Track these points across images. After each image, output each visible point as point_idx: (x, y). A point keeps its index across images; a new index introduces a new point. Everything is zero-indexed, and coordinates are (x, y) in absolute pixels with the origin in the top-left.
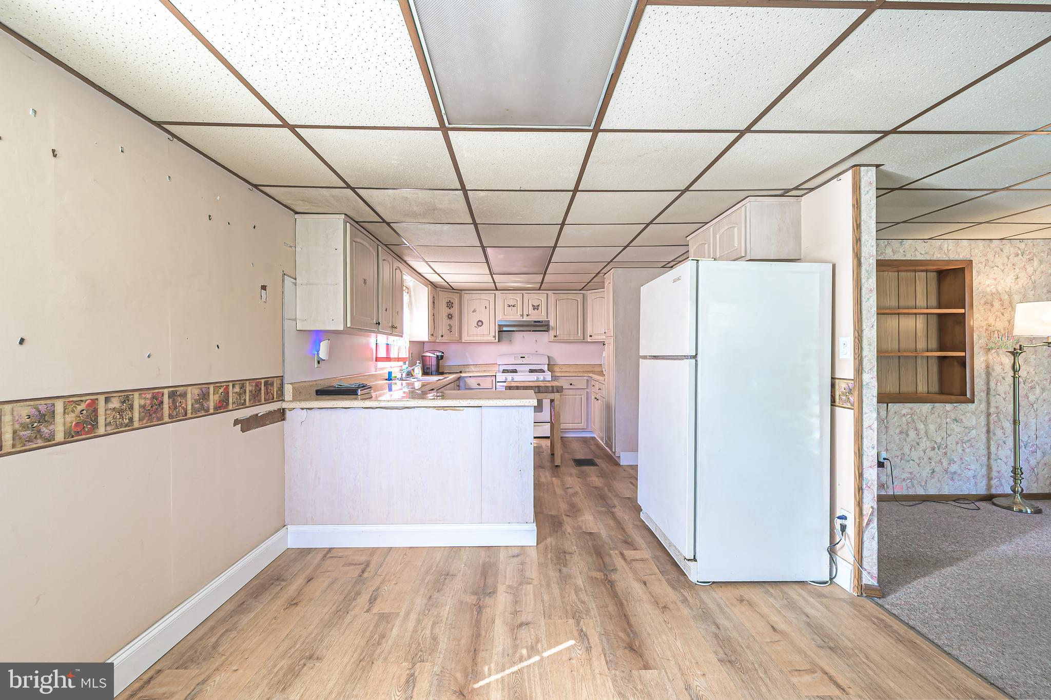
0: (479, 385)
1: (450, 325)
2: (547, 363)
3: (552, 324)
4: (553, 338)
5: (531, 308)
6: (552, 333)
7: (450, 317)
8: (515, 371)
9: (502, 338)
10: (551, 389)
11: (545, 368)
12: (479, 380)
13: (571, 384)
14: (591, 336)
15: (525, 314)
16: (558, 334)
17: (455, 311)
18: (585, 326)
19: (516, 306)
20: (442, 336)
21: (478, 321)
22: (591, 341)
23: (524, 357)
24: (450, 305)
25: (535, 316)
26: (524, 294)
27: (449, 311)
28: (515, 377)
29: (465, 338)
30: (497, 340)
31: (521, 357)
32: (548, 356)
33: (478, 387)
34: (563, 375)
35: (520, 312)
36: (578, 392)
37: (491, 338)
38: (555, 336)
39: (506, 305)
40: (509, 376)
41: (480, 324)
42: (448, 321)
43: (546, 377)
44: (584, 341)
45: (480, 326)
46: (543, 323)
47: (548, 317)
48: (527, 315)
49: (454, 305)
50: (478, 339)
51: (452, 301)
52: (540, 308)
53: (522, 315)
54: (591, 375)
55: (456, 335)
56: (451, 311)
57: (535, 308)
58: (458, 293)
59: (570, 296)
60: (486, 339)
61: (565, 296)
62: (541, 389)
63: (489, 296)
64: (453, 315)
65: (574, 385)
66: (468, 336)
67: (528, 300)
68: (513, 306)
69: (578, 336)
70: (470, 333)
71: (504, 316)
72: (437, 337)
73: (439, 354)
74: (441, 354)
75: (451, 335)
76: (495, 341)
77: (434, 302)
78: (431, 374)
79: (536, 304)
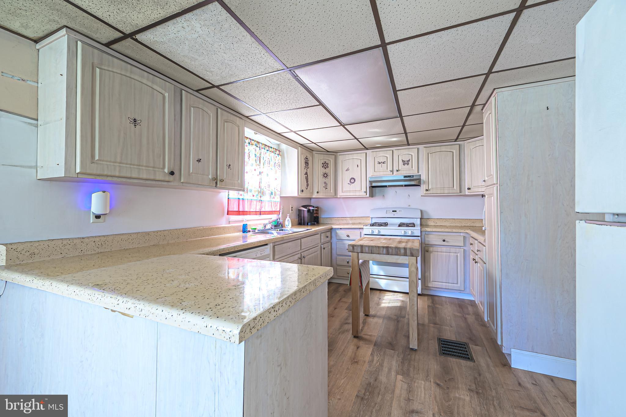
0: (348, 236)
1: (325, 183)
2: (420, 216)
3: (423, 178)
4: (425, 192)
5: (401, 163)
6: (423, 187)
7: (325, 175)
8: (386, 224)
9: (376, 193)
10: (402, 251)
11: (418, 222)
12: (348, 232)
13: (444, 241)
14: (469, 189)
15: (395, 169)
16: (430, 188)
17: (330, 170)
18: (463, 178)
19: (386, 162)
20: (318, 192)
21: (353, 179)
22: (469, 194)
23: (396, 211)
24: (325, 165)
25: (406, 171)
26: (395, 151)
27: (324, 171)
29: (340, 194)
30: (368, 195)
31: (393, 211)
32: (421, 211)
33: (347, 238)
34: (434, 230)
35: (390, 168)
36: (453, 250)
37: (362, 194)
38: (427, 190)
39: (376, 163)
40: (376, 230)
41: (352, 181)
42: (324, 180)
43: (415, 231)
44: (460, 194)
45: (353, 183)
46: (414, 178)
47: (420, 172)
48: (397, 171)
49: (329, 165)
50: (351, 194)
51: (327, 162)
52: (410, 163)
53: (392, 171)
54: (468, 231)
55: (332, 191)
56: (327, 171)
57: (406, 163)
58: (333, 155)
59: (443, 149)
60: (358, 194)
61: (438, 149)
62: (390, 250)
63: (360, 155)
64: (329, 174)
65: (448, 242)
66: (342, 192)
67: (399, 156)
68: (383, 163)
69: (454, 189)
70: (344, 190)
71: (375, 172)
72: (312, 193)
73: (311, 208)
74: (313, 208)
75: (327, 192)
76: (366, 196)
77: (307, 163)
78: (304, 225)
79: (406, 159)
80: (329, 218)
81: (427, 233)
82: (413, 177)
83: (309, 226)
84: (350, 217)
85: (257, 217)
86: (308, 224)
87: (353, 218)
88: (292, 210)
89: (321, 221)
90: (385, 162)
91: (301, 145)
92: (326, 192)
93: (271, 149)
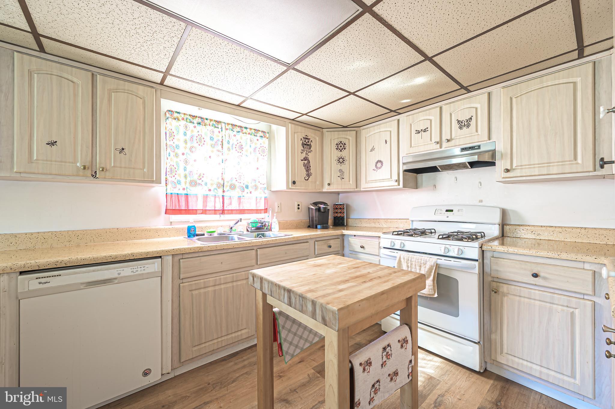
0: (362, 247)
1: (341, 171)
2: (500, 221)
4: (504, 174)
5: (455, 126)
6: (501, 164)
7: (341, 160)
9: (422, 182)
11: (495, 231)
12: (363, 242)
13: (535, 275)
15: (444, 138)
17: (349, 153)
18: (603, 137)
19: (429, 129)
20: (329, 184)
21: (380, 162)
23: (452, 211)
24: (341, 146)
25: (464, 140)
26: (444, 108)
27: (339, 154)
28: (406, 243)
29: (364, 186)
30: (401, 186)
31: (447, 211)
33: (362, 250)
35: (435, 138)
37: (393, 184)
38: (508, 171)
39: (414, 132)
41: (379, 165)
42: (339, 167)
43: (467, 250)
45: (380, 168)
46: (482, 150)
47: (494, 137)
48: (448, 141)
49: (347, 146)
50: (378, 185)
51: (344, 141)
52: (473, 123)
53: (439, 143)
55: (351, 182)
56: (344, 154)
57: (463, 124)
58: (354, 130)
60: (387, 184)
63: (390, 125)
64: (346, 158)
65: (545, 278)
66: (366, 183)
67: (451, 114)
68: (425, 131)
70: (368, 179)
71: (411, 148)
72: (322, 186)
73: (322, 206)
74: (324, 206)
75: (343, 183)
76: (398, 187)
77: (306, 144)
78: (313, 228)
79: (464, 117)
80: (358, 220)
81: (496, 255)
82: (479, 147)
83: (319, 230)
84: (384, 219)
85: (217, 217)
86: (316, 228)
87: (388, 220)
88: (299, 208)
89: (350, 222)
90: (427, 128)
91: (293, 120)
92: (342, 184)
93: (245, 130)
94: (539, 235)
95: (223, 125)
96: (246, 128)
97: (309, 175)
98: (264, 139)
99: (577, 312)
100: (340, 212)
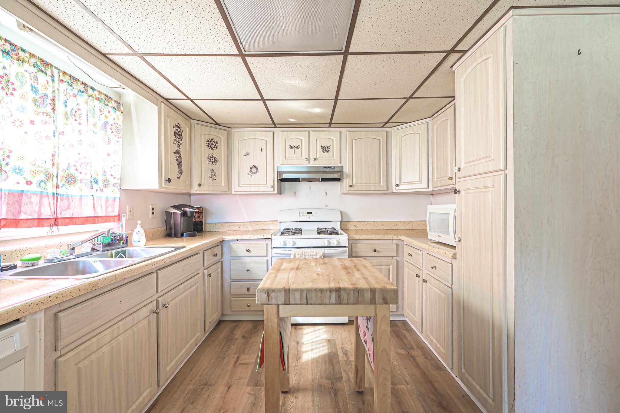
0: (248, 251)
1: (212, 171)
2: (340, 219)
3: (346, 170)
4: (348, 188)
5: (319, 149)
6: (346, 182)
7: (213, 160)
8: (299, 231)
9: (285, 189)
10: (368, 295)
11: (338, 227)
12: (248, 245)
13: (375, 251)
14: (397, 185)
15: (312, 158)
16: (354, 183)
17: (221, 152)
18: (390, 173)
19: (301, 147)
20: (200, 185)
21: (256, 167)
22: (396, 191)
23: (311, 213)
24: (212, 144)
25: (325, 160)
26: (311, 133)
27: (211, 152)
29: (235, 188)
30: (276, 192)
31: (308, 213)
32: (341, 212)
33: (247, 254)
34: (364, 237)
35: (305, 155)
36: (384, 261)
37: (268, 189)
38: (351, 186)
39: (288, 147)
40: (289, 240)
41: (254, 170)
42: (210, 166)
43: (341, 240)
44: (387, 193)
45: (255, 173)
46: (336, 170)
47: (342, 162)
48: (315, 159)
49: (218, 145)
50: (253, 189)
51: (215, 139)
52: (331, 149)
53: (308, 159)
54: (402, 238)
55: (223, 185)
56: (215, 152)
57: (326, 149)
58: (225, 130)
59: (370, 135)
60: (262, 189)
61: (363, 135)
62: (344, 296)
63: (265, 135)
64: (218, 158)
65: (379, 252)
66: (239, 186)
67: (316, 140)
68: (297, 147)
69: (381, 185)
70: (242, 182)
71: (286, 160)
72: (191, 185)
73: (188, 210)
74: (192, 210)
75: (215, 185)
76: (273, 192)
77: (178, 135)
78: (176, 236)
79: (326, 145)
80: (219, 224)
81: (354, 242)
82: (334, 168)
83: (185, 239)
84: (250, 222)
86: (182, 235)
87: (254, 223)
88: (153, 213)
89: (207, 228)
90: (299, 146)
91: (166, 100)
92: (213, 185)
93: (90, 92)
94: (357, 227)
95: (55, 72)
96: (93, 89)
97: (180, 172)
98: (118, 113)
99: (391, 267)
100: (199, 217)
